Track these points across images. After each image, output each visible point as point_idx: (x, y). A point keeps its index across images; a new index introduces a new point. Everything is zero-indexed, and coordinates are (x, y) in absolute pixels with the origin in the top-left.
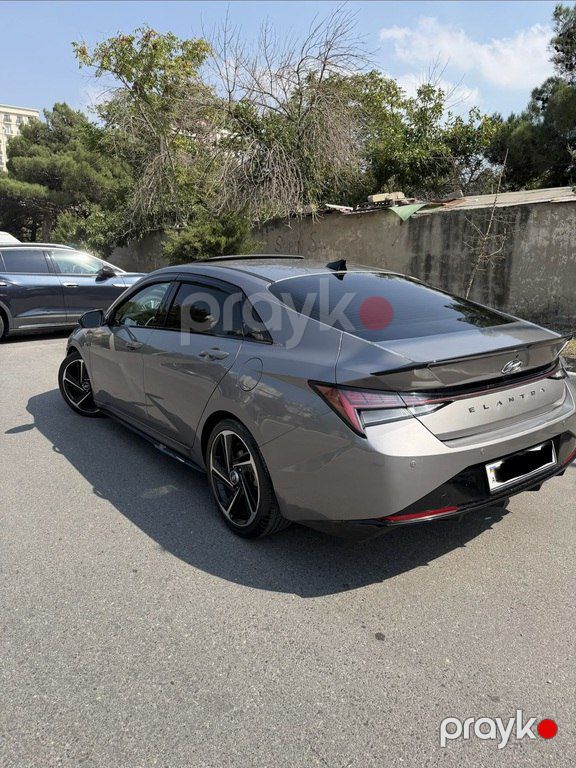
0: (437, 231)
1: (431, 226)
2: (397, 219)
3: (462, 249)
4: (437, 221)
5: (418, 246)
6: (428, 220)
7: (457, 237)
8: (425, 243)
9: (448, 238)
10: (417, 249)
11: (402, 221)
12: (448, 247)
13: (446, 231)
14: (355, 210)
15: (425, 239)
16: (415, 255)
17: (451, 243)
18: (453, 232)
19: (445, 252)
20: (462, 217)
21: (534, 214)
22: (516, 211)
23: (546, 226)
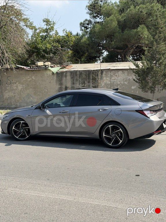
0: (69, 77)
1: (66, 76)
2: (51, 73)
3: (79, 84)
4: (68, 74)
5: (61, 83)
6: (64, 73)
7: (77, 80)
8: (64, 82)
9: (73, 80)
10: (61, 84)
11: (53, 73)
12: (74, 84)
13: (72, 78)
14: (30, 68)
15: (64, 81)
16: (60, 86)
17: (75, 82)
18: (75, 78)
19: (73, 85)
20: (78, 73)
21: (104, 73)
22: (98, 72)
23: (109, 77)
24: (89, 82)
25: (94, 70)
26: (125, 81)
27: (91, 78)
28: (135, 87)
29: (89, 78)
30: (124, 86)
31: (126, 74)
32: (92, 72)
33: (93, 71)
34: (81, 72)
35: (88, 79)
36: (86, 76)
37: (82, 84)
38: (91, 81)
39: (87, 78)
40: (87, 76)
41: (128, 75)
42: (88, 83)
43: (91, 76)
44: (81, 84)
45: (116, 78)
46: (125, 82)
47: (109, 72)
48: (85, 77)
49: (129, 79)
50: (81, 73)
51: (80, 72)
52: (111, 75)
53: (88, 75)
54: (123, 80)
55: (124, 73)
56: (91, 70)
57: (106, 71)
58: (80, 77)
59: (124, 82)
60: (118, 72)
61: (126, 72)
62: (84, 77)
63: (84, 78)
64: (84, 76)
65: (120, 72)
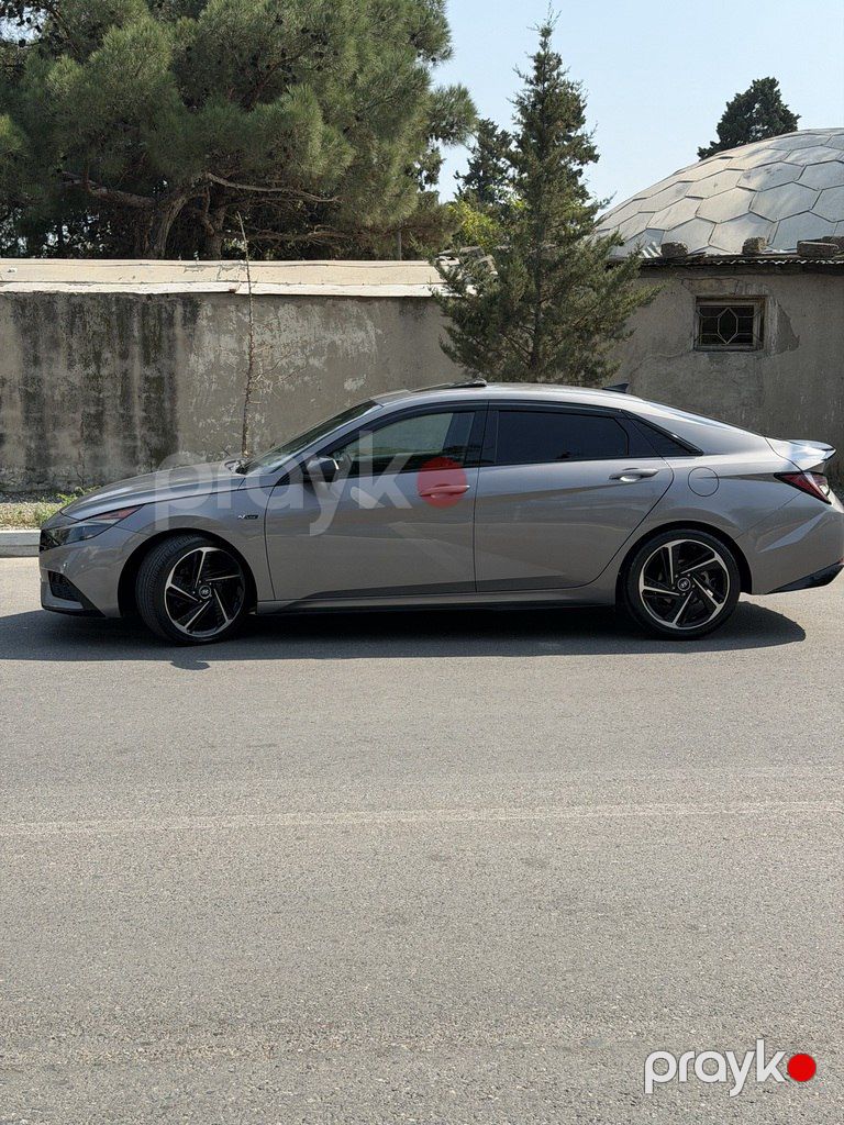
0: (6, 327)
7: (54, 343)
9: (35, 346)
12: (36, 361)
17: (43, 355)
18: (45, 334)
19: (31, 370)
20: (61, 307)
21: (206, 310)
22: (173, 304)
23: (230, 332)
24: (124, 355)
25: (149, 296)
26: (314, 354)
27: (136, 334)
28: (361, 382)
29: (124, 334)
30: (306, 378)
31: (317, 320)
32: (139, 306)
33: (144, 298)
34: (78, 306)
35: (117, 341)
36: (108, 322)
37: (87, 366)
38: (136, 350)
39: (115, 332)
40: (114, 322)
41: (326, 326)
42: (118, 361)
43: (136, 326)
44: (78, 367)
45: (267, 336)
46: (312, 361)
47: (233, 308)
48: (103, 329)
49: (333, 343)
50: (81, 305)
51: (73, 300)
52: (240, 321)
53: (119, 317)
54: (303, 347)
55: (305, 315)
56: (134, 294)
57: (215, 300)
58: (71, 324)
59: (308, 357)
60: (277, 308)
61: (317, 308)
62: (95, 328)
63: (94, 333)
64: (95, 324)
65: (287, 311)
